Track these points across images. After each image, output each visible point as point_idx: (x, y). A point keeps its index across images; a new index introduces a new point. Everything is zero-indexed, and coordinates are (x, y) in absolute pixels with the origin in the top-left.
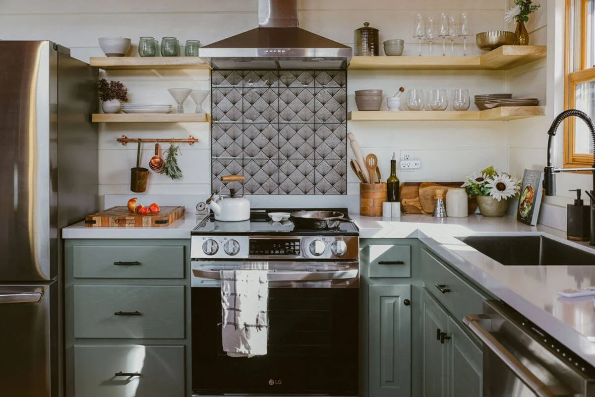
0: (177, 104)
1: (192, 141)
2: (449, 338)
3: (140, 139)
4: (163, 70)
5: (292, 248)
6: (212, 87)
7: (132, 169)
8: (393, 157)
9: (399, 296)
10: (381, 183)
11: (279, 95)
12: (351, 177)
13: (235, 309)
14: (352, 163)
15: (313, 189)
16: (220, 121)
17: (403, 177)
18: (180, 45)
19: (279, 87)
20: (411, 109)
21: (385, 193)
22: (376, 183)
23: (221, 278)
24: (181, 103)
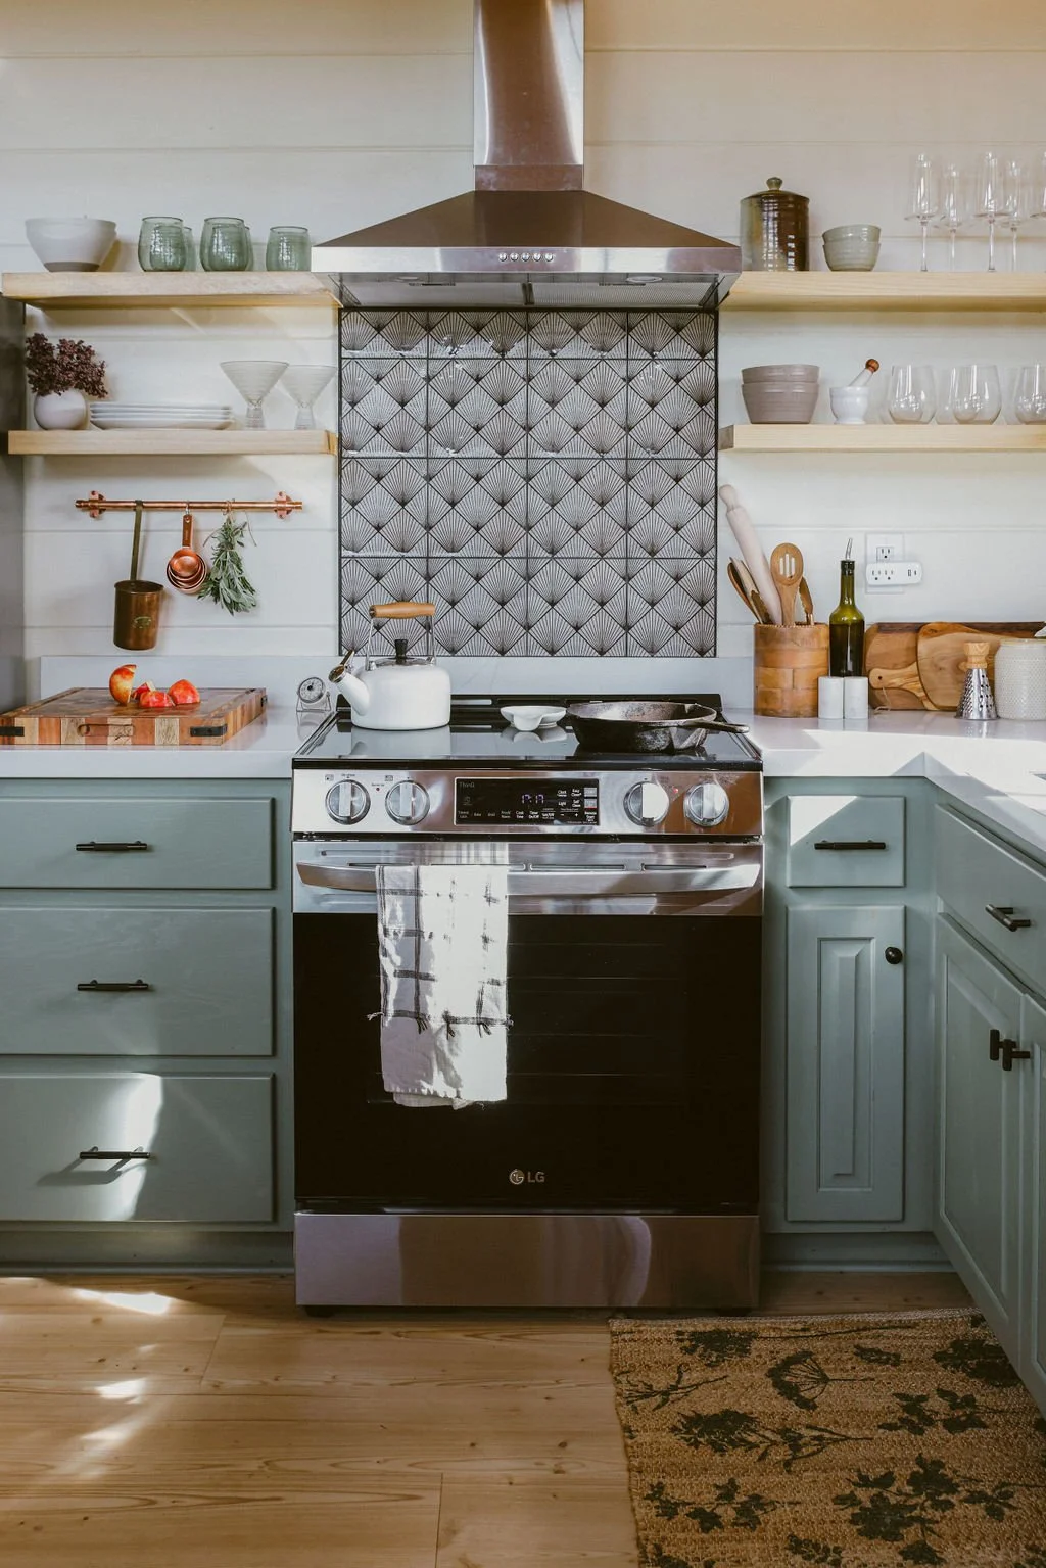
0: (246, 405)
1: (286, 507)
2: (1026, 1055)
3: (139, 503)
4: (201, 307)
5: (576, 804)
6: (341, 358)
7: (119, 586)
8: (848, 553)
9: (870, 939)
10: (812, 624)
11: (529, 379)
12: (730, 606)
13: (416, 975)
14: (733, 569)
15: (623, 640)
16: (362, 453)
17: (873, 608)
18: (253, 241)
19: (527, 359)
20: (898, 420)
21: (825, 652)
22: (797, 624)
23: (378, 887)
24: (256, 401)
